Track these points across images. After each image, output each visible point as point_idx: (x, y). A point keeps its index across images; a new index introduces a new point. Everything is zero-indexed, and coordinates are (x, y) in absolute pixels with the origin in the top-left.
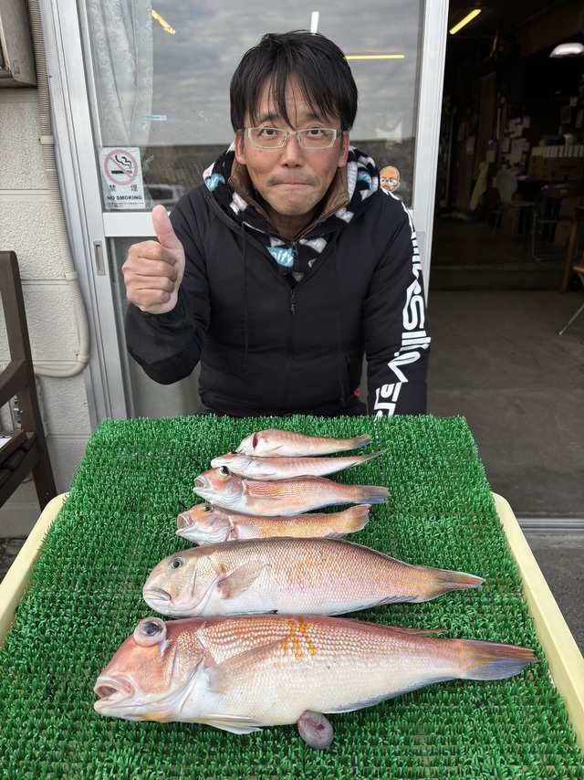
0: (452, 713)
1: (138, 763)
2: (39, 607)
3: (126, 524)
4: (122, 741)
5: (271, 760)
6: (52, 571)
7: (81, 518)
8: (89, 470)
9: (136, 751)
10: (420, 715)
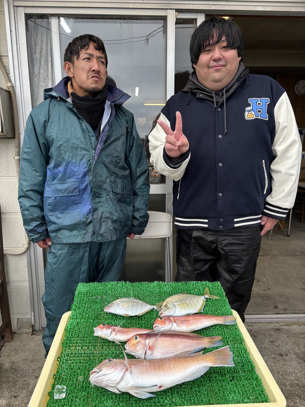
0: (222, 384)
1: (114, 405)
2: (67, 357)
3: (96, 324)
4: (107, 399)
5: (161, 401)
6: (70, 343)
7: (78, 322)
8: (77, 304)
9: (113, 402)
10: (211, 385)
